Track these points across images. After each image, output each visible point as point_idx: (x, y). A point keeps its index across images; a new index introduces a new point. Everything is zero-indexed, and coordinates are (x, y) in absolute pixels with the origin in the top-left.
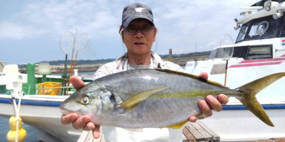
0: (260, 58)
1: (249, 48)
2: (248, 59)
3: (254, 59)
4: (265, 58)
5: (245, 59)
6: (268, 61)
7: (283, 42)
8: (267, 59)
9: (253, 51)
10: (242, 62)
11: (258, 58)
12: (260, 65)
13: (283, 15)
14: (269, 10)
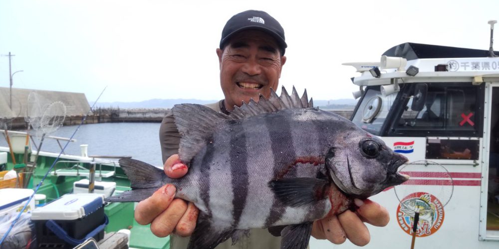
7: (396, 146)
13: (401, 90)
14: (376, 75)
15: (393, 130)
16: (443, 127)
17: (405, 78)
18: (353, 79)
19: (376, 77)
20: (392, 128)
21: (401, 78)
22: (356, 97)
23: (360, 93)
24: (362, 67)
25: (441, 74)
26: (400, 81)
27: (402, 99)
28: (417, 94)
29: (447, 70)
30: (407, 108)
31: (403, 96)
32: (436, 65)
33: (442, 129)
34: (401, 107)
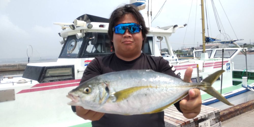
0: (59, 80)
1: (45, 69)
2: (44, 82)
3: (51, 81)
4: (65, 80)
5: (40, 83)
6: (69, 82)
7: (86, 62)
8: (69, 81)
9: (50, 73)
10: (37, 85)
11: (56, 80)
12: (59, 87)
13: (85, 35)
14: (73, 28)
15: (84, 55)
16: (104, 53)
17: (87, 30)
18: (59, 34)
19: (73, 29)
20: (83, 54)
21: (85, 30)
22: (62, 44)
23: (64, 42)
24: (65, 26)
25: (102, 28)
26: (85, 32)
27: (86, 40)
28: (93, 37)
29: (104, 27)
30: (89, 44)
31: (87, 38)
32: (100, 25)
33: (104, 54)
34: (86, 44)
